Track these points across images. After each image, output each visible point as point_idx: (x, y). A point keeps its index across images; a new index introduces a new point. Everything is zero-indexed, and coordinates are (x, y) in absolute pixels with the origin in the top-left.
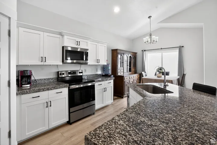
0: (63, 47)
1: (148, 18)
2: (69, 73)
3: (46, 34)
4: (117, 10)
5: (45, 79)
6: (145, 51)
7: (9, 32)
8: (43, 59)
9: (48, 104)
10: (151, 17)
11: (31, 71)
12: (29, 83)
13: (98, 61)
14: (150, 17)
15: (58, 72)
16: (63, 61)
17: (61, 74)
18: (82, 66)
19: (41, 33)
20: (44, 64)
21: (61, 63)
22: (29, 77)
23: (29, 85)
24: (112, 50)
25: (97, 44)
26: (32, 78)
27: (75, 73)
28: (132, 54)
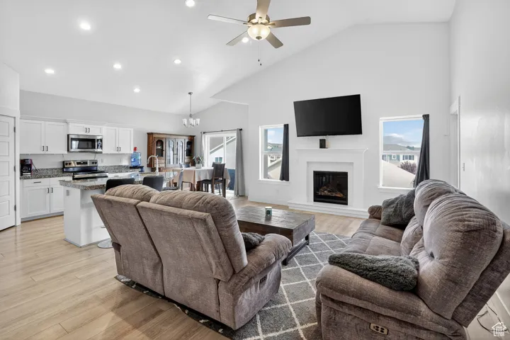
0: (68, 135)
2: (78, 163)
3: (47, 123)
5: (47, 169)
6: (204, 133)
7: (15, 128)
8: (45, 148)
9: (50, 191)
11: (31, 160)
12: (30, 171)
13: (119, 149)
14: (191, 93)
15: (64, 162)
16: (68, 150)
17: (67, 164)
18: (97, 155)
19: (43, 122)
20: (46, 153)
21: (66, 152)
22: (30, 166)
23: (30, 173)
24: (148, 134)
25: (117, 128)
26: (33, 168)
27: (86, 163)
28: (185, 137)
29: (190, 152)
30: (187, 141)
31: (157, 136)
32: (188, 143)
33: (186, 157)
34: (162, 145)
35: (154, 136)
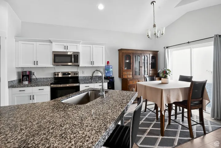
0: (52, 52)
1: (151, 4)
2: (64, 74)
3: (38, 43)
4: (101, 7)
6: (167, 47)
10: (155, 2)
14: (153, 2)
15: (54, 73)
19: (34, 43)
20: (37, 67)
23: (27, 82)
25: (91, 46)
27: (69, 74)
28: (149, 52)
29: (154, 65)
30: (151, 55)
31: (125, 51)
32: (152, 57)
33: (151, 69)
34: (130, 59)
35: (123, 51)
